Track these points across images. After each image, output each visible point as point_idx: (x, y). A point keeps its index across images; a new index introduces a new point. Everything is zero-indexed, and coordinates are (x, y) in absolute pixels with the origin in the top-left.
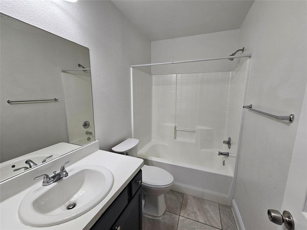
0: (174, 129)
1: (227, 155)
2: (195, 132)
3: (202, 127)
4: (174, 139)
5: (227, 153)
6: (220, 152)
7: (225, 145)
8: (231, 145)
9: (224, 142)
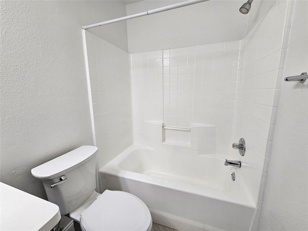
0: (161, 127)
1: (238, 164)
2: (190, 131)
3: (200, 124)
4: (162, 142)
5: (239, 162)
6: (228, 160)
7: (234, 150)
8: (245, 150)
9: (234, 146)
